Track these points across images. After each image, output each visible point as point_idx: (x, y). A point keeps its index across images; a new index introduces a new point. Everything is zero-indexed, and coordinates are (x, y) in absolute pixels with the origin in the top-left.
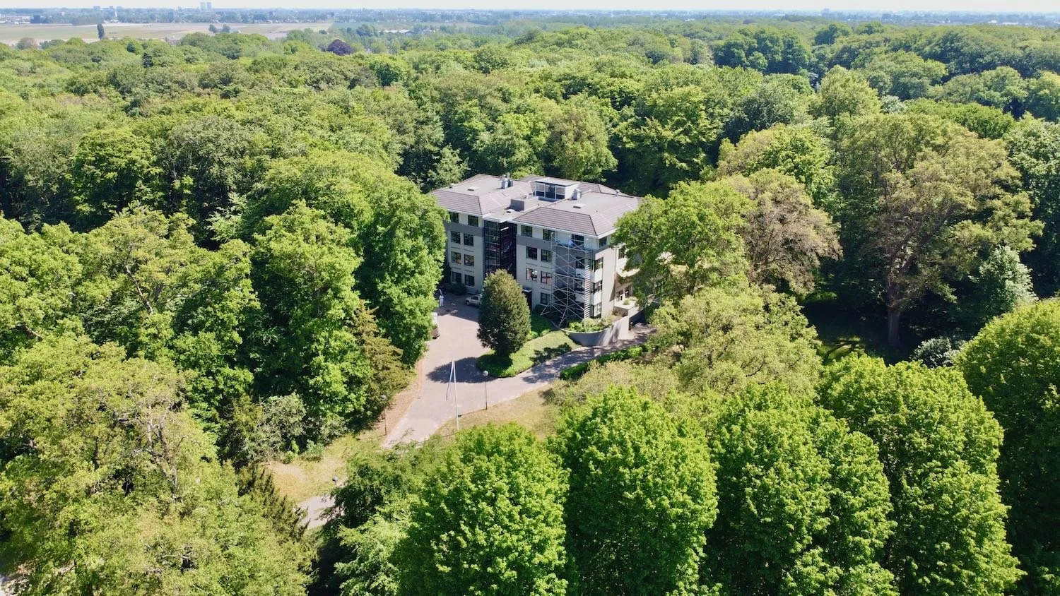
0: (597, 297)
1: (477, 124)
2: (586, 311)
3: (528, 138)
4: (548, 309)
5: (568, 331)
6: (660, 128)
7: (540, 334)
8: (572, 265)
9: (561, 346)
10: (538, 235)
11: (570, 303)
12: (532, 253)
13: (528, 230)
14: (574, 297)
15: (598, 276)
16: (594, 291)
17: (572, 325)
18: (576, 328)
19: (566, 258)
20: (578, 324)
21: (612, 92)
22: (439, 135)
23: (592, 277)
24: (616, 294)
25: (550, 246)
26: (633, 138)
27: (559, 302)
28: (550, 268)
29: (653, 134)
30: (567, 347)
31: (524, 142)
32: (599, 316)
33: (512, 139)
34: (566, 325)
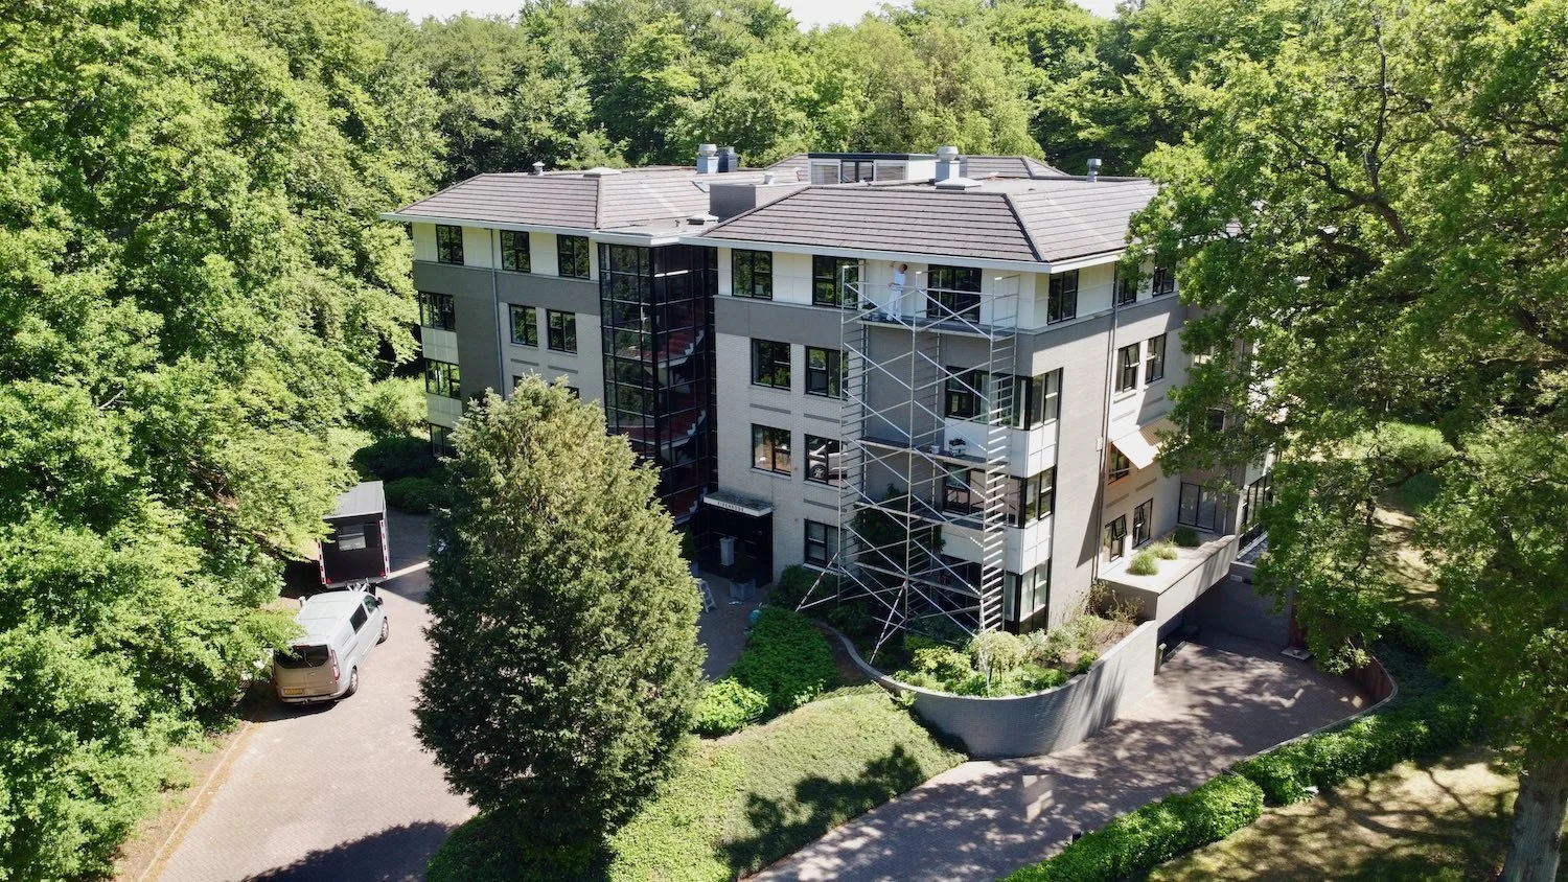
0: (1035, 542)
1: (677, 76)
2: (987, 600)
3: (812, 109)
4: (829, 584)
5: (908, 686)
6: (1175, 82)
7: (780, 706)
8: (926, 397)
9: (875, 768)
10: (793, 288)
11: (920, 563)
12: (769, 363)
13: (756, 269)
14: (935, 540)
15: (1039, 448)
16: (1019, 517)
17: (929, 657)
18: (942, 671)
19: (901, 368)
20: (952, 657)
21: (1031, 34)
22: (579, 104)
23: (1017, 452)
24: (1104, 531)
25: (837, 328)
26: (1098, 115)
27: (872, 558)
28: (836, 416)
29: (1157, 96)
30: (899, 771)
31: (799, 116)
32: (1040, 621)
33: (765, 101)
34: (899, 659)
